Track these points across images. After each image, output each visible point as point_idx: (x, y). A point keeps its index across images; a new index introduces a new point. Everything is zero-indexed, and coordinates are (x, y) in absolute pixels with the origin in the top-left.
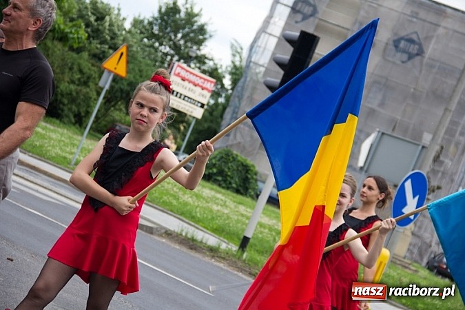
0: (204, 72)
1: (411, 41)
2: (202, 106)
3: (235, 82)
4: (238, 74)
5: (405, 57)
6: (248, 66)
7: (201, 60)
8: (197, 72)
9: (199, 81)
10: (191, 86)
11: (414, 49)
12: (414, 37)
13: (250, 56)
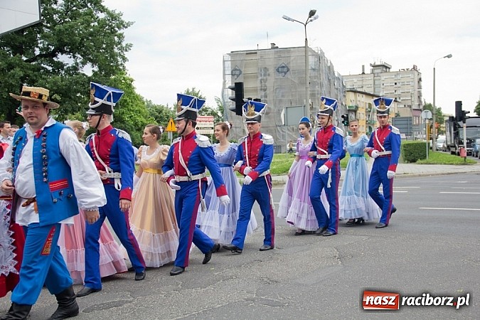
0: (209, 115)
1: (283, 67)
2: (212, 128)
3: (222, 113)
4: (222, 109)
5: (283, 74)
6: (225, 105)
7: (206, 110)
8: (206, 116)
9: (207, 119)
10: (204, 123)
11: (285, 70)
12: (283, 65)
13: (223, 100)
